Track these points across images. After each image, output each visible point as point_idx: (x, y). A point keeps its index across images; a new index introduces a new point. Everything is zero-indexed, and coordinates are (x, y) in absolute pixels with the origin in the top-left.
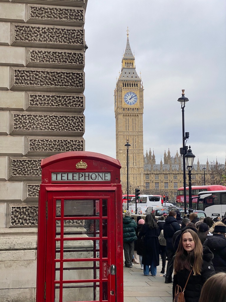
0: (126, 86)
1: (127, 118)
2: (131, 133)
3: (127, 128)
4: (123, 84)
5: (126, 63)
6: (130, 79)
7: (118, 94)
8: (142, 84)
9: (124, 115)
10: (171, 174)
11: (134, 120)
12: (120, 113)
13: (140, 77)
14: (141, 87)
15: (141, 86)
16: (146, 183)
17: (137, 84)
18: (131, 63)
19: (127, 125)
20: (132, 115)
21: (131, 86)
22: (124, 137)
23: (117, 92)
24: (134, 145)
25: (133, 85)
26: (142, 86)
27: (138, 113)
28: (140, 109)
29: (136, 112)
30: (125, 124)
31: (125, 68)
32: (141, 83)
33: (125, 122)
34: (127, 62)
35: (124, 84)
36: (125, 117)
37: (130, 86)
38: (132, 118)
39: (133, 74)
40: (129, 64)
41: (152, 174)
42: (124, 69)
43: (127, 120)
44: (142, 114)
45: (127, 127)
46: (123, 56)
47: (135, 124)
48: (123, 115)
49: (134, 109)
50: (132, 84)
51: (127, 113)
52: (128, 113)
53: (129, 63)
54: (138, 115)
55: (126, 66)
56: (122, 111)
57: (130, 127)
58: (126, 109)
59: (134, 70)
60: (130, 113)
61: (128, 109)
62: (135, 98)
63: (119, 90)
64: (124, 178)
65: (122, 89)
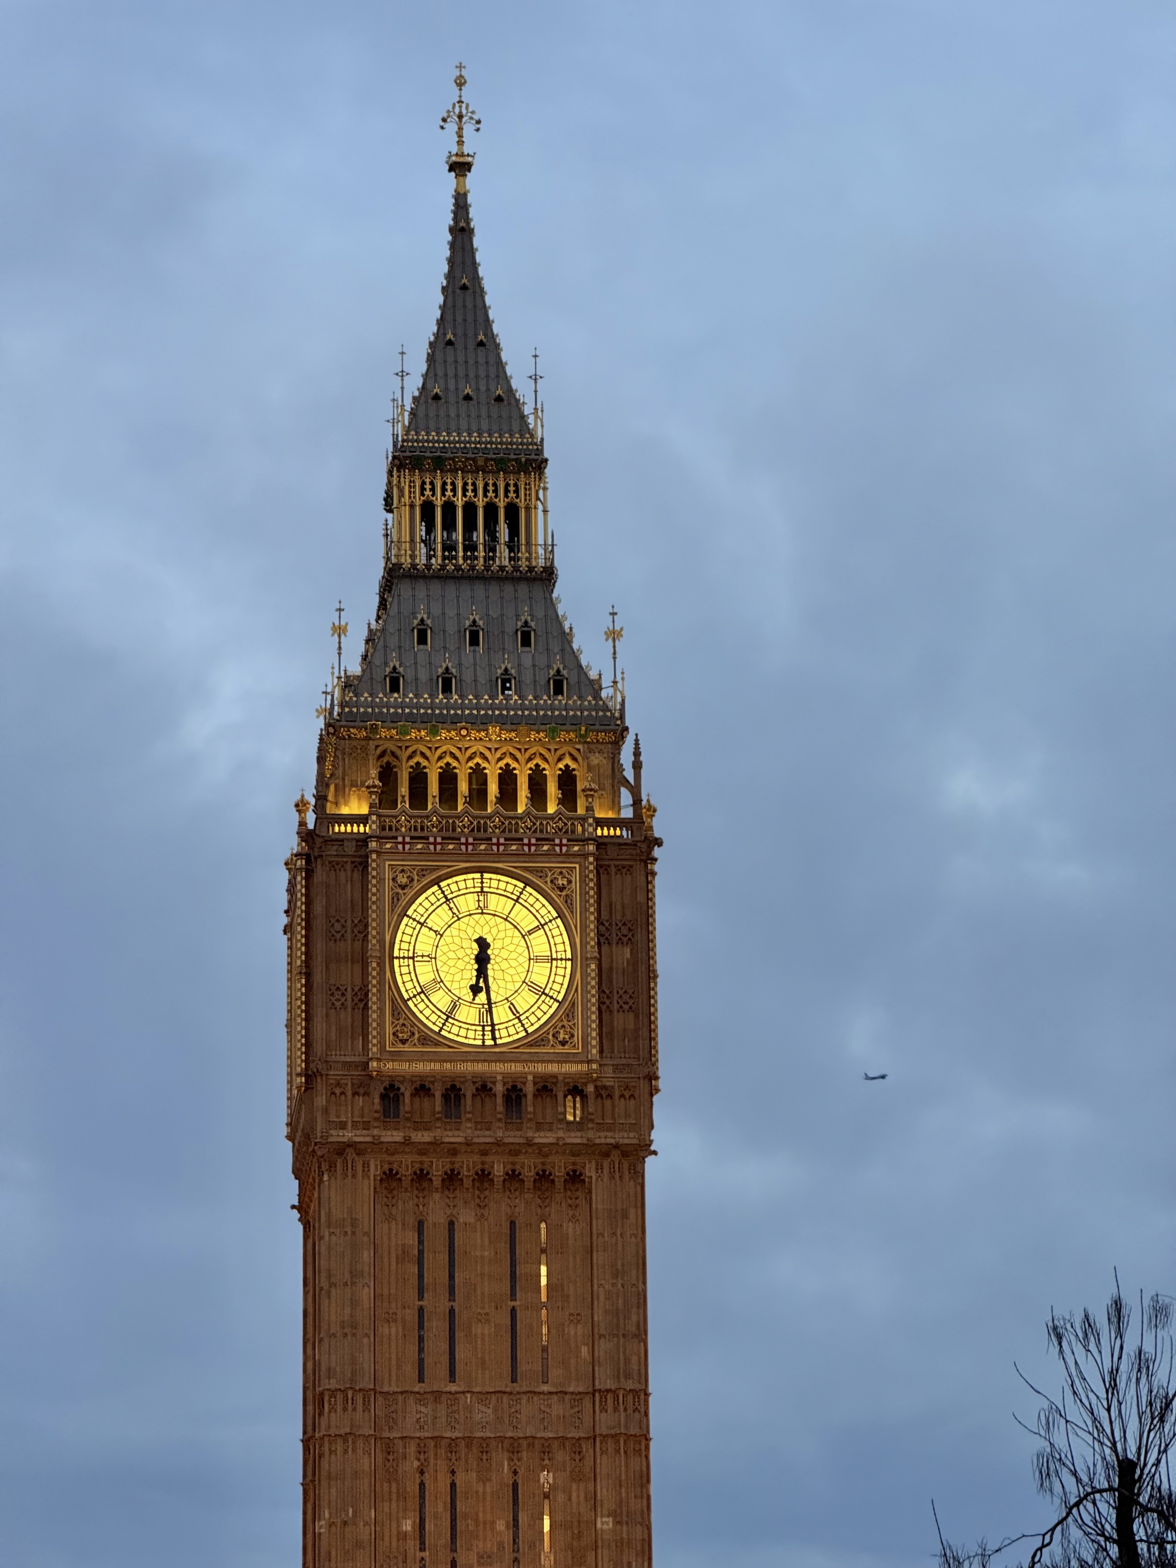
1: (437, 1215)
2: (481, 1420)
3: (437, 1346)
4: (387, 774)
5: (428, 510)
7: (318, 908)
8: (637, 766)
9: (390, 1176)
11: (529, 1243)
12: (342, 1149)
13: (606, 682)
14: (628, 813)
15: (626, 796)
17: (567, 777)
18: (492, 509)
19: (438, 1303)
20: (498, 1170)
21: (494, 794)
23: (309, 874)
26: (637, 802)
27: (575, 1151)
28: (604, 1093)
30: (410, 1295)
31: (414, 575)
33: (413, 1269)
34: (439, 501)
36: (408, 1205)
37: (476, 803)
38: (501, 1207)
39: (526, 642)
40: (470, 526)
42: (404, 589)
43: (436, 1239)
44: (639, 1153)
45: (437, 1327)
48: (374, 1170)
49: (529, 1089)
50: (510, 778)
51: (435, 1144)
52: (453, 1151)
53: (470, 509)
54: (575, 1178)
55: (430, 547)
56: (366, 1126)
57: (478, 1329)
58: (422, 1089)
59: (538, 590)
60: (469, 1146)
61: (452, 1093)
62: (541, 949)
63: (332, 849)
65: (365, 843)
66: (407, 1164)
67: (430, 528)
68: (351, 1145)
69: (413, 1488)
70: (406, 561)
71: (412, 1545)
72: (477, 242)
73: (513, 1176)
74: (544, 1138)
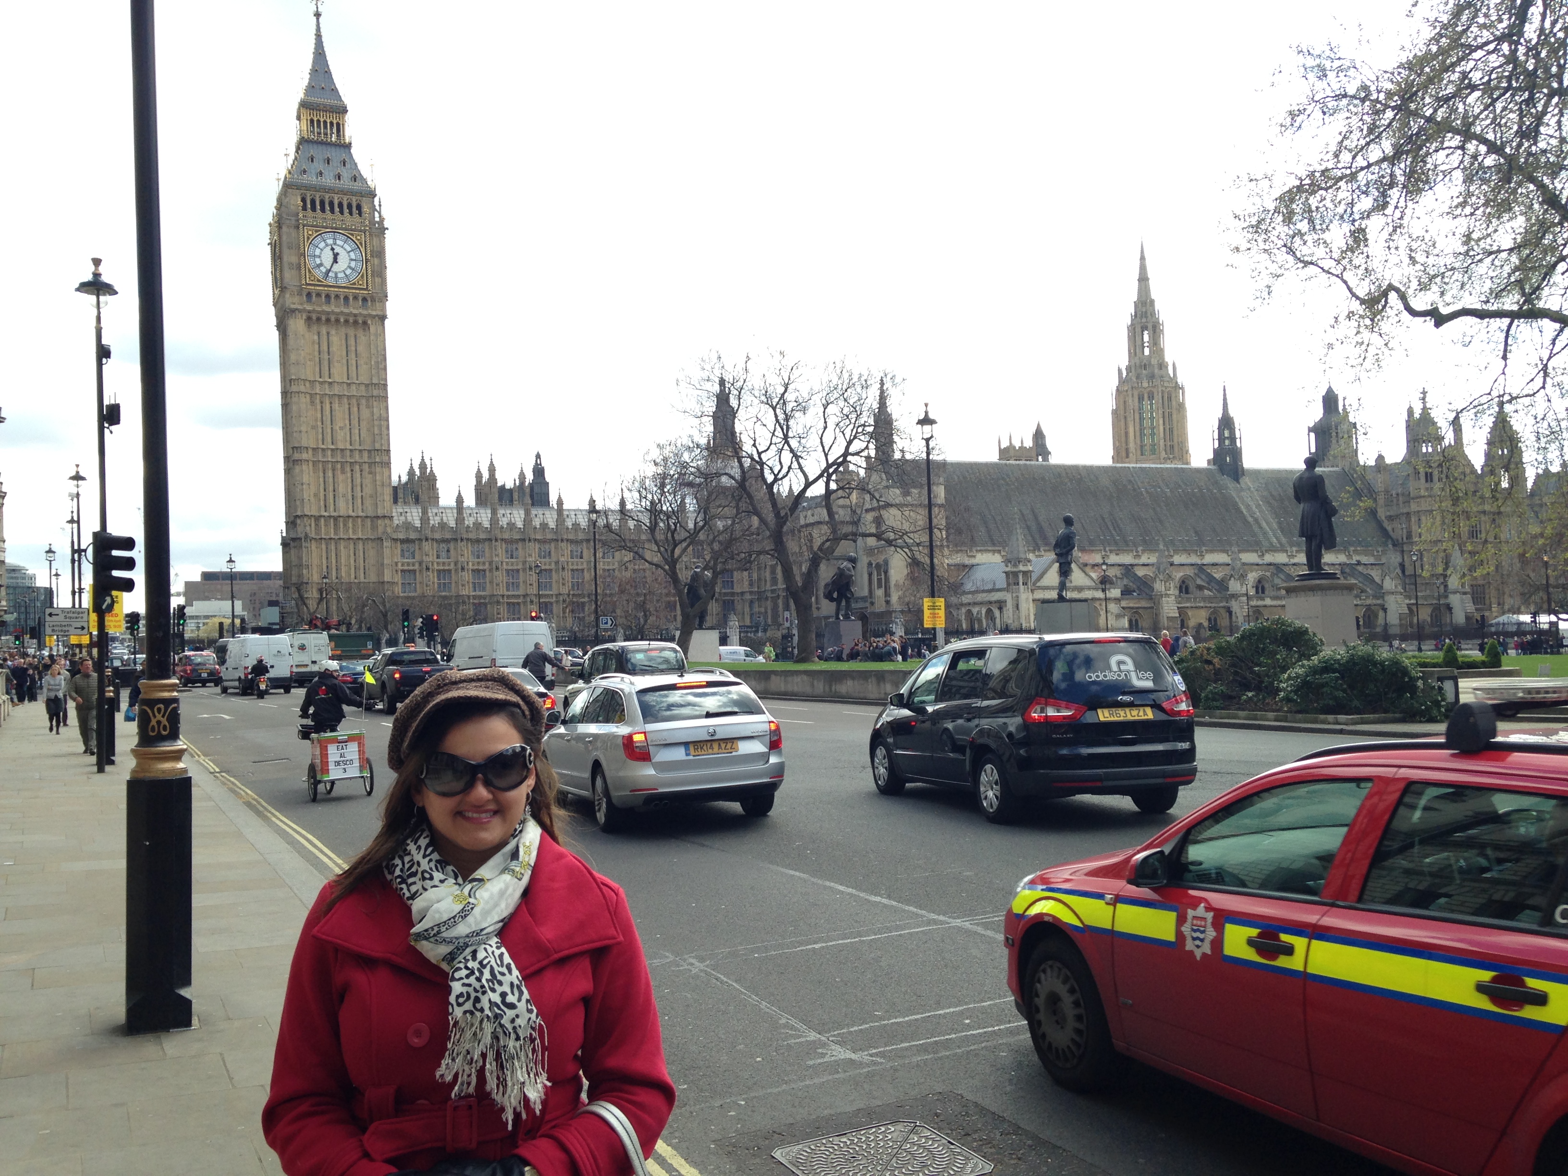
0: (313, 209)
1: (324, 332)
2: (336, 390)
3: (325, 369)
4: (304, 200)
5: (312, 121)
6: (328, 180)
7: (284, 238)
8: (380, 206)
9: (309, 319)
10: (496, 540)
11: (352, 342)
12: (292, 310)
13: (369, 180)
14: (377, 219)
15: (377, 215)
16: (402, 571)
17: (359, 207)
18: (332, 123)
19: (325, 356)
20: (342, 320)
21: (337, 209)
22: (312, 402)
23: (280, 227)
24: (355, 432)
26: (380, 216)
27: (365, 316)
28: (373, 300)
29: (355, 309)
30: (317, 354)
31: (309, 141)
32: (376, 203)
33: (317, 346)
34: (315, 119)
35: (308, 202)
36: (315, 328)
37: (332, 211)
38: (343, 330)
39: (344, 165)
40: (325, 127)
41: (427, 539)
42: (305, 145)
43: (324, 338)
44: (383, 318)
45: (326, 363)
46: (302, 95)
47: (353, 356)
48: (304, 317)
49: (351, 297)
50: (340, 205)
51: (323, 311)
52: (328, 313)
53: (325, 122)
54: (365, 323)
55: (313, 132)
56: (301, 304)
57: (336, 364)
58: (318, 295)
59: (347, 150)
60: (333, 312)
61: (328, 296)
62: (353, 257)
63: (288, 222)
64: (314, 555)
65: (298, 220)
66: (314, 317)
67: (313, 127)
68: (297, 309)
69: (319, 407)
70: (306, 137)
71: (319, 423)
72: (323, 40)
73: (346, 321)
74: (355, 311)
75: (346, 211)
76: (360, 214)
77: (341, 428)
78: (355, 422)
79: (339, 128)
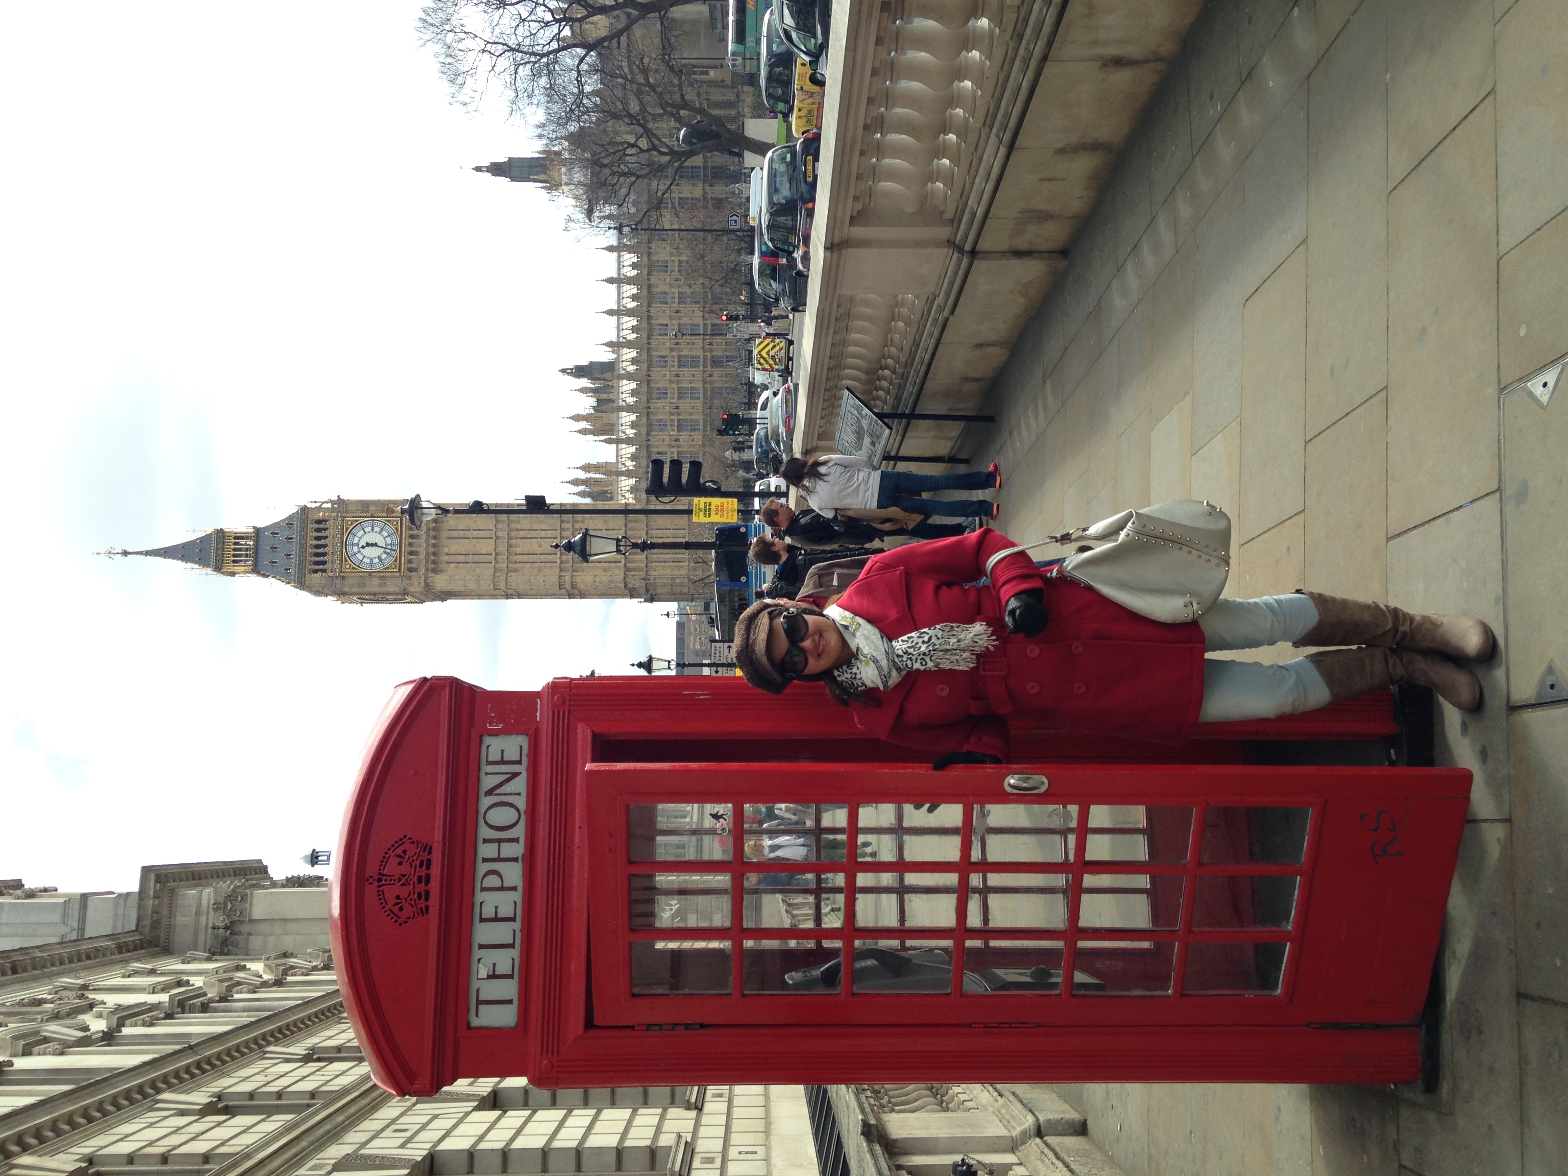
0: (324, 563)
1: (446, 558)
2: (503, 549)
3: (482, 559)
4: (316, 571)
5: (234, 562)
6: (294, 549)
7: (355, 590)
8: (315, 502)
9: (434, 571)
10: (649, 408)
11: (455, 534)
13: (291, 512)
15: (325, 506)
17: (319, 522)
18: (235, 544)
19: (470, 558)
21: (322, 542)
22: (516, 570)
24: (543, 534)
25: (319, 534)
26: (327, 502)
29: (422, 530)
30: (468, 565)
31: (255, 565)
32: (313, 506)
33: (461, 565)
34: (232, 558)
35: (317, 567)
36: (442, 566)
37: (325, 546)
38: (444, 541)
39: (276, 535)
40: (240, 550)
42: (260, 569)
43: (452, 558)
45: (477, 558)
46: (209, 570)
47: (469, 533)
48: (433, 575)
49: (410, 532)
50: (317, 538)
51: (425, 558)
52: (427, 553)
53: (234, 550)
55: (246, 561)
56: (420, 577)
57: (478, 548)
58: (409, 561)
59: (261, 531)
60: (426, 549)
61: (411, 553)
62: (370, 529)
63: (338, 586)
64: (661, 572)
65: (337, 577)
66: (431, 566)
67: (241, 561)
68: (425, 580)
69: (521, 565)
70: (252, 567)
71: (536, 565)
72: (150, 549)
73: (434, 537)
74: (424, 529)
75: (323, 534)
76: (326, 521)
77: (540, 546)
78: (533, 534)
79: (238, 537)
